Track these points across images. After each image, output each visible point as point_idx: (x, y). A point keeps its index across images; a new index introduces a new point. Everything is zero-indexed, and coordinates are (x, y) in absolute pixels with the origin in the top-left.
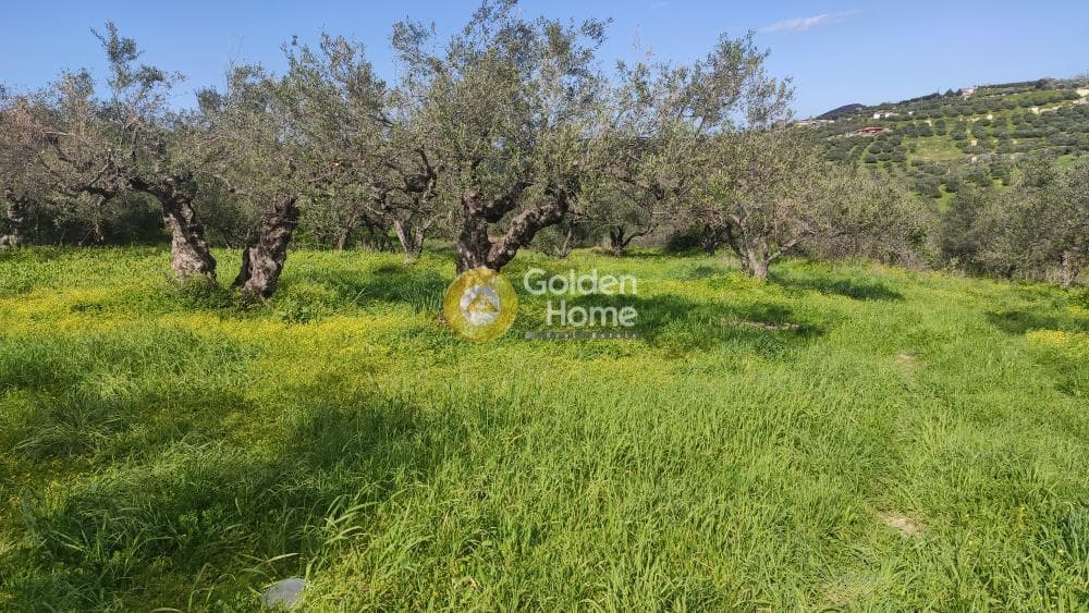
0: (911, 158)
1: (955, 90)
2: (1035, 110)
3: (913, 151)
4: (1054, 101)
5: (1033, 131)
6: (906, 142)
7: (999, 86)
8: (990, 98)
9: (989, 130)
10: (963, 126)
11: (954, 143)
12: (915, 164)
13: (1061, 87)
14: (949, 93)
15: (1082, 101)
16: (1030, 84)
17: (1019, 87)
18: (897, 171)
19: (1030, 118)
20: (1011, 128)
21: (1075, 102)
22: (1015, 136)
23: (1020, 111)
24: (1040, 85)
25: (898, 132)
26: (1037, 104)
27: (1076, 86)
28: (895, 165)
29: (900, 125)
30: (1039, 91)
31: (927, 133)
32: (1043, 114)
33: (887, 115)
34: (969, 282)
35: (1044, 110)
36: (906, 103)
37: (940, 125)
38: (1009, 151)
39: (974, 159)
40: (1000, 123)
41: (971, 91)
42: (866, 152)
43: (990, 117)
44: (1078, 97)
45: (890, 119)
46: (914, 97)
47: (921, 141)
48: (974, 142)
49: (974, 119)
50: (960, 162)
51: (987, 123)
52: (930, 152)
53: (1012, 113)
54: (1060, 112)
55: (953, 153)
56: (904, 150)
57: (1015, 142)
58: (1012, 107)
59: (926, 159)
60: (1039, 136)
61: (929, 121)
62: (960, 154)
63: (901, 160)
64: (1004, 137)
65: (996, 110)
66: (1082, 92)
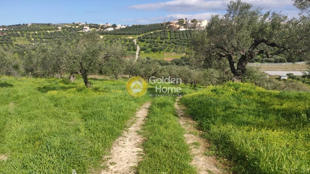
0: (15, 43)
1: (25, 24)
3: (15, 41)
4: (53, 29)
5: (49, 37)
6: (12, 38)
7: (38, 24)
8: (35, 27)
9: (37, 36)
10: (29, 34)
11: (27, 39)
12: (16, 45)
13: (54, 26)
14: (24, 24)
15: (60, 30)
16: (46, 24)
17: (43, 25)
18: (11, 47)
19: (47, 33)
20: (42, 36)
21: (58, 30)
22: (44, 38)
23: (44, 31)
24: (49, 25)
25: (9, 35)
26: (48, 30)
27: (58, 26)
28: (9, 45)
29: (10, 33)
30: (49, 27)
31: (18, 36)
32: (51, 33)
33: (5, 29)
34: (34, 79)
35: (50, 32)
36: (11, 26)
37: (22, 34)
38: (43, 42)
39: (34, 44)
40: (39, 34)
41: (30, 25)
43: (36, 32)
44: (58, 29)
45: (6, 31)
46: (13, 25)
47: (17, 38)
48: (33, 39)
49: (32, 33)
50: (30, 45)
51: (36, 34)
52: (20, 41)
53: (42, 32)
54: (55, 32)
55: (27, 42)
56: (12, 40)
57: (44, 40)
58: (42, 30)
59: (19, 43)
61: (19, 32)
62: (29, 42)
63: (12, 44)
64: (41, 38)
65: (38, 31)
66: (60, 28)
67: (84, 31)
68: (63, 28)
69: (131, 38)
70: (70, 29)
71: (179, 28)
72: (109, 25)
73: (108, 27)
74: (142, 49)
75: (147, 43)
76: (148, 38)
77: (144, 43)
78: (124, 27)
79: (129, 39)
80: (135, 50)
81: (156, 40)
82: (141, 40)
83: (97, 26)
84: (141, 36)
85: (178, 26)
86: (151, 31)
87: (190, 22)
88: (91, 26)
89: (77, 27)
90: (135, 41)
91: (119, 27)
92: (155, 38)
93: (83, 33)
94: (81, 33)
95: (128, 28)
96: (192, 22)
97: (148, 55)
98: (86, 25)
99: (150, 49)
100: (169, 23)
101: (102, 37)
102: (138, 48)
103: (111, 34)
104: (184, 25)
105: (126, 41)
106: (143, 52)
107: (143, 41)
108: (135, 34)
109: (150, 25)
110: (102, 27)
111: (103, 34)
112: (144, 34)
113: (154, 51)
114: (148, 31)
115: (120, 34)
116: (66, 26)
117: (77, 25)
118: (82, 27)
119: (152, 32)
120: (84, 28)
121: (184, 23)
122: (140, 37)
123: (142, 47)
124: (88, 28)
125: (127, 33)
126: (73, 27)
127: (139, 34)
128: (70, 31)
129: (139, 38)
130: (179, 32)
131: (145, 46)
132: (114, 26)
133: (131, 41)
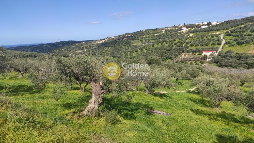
0: (132, 45)
1: (141, 30)
2: (155, 34)
3: (133, 43)
4: (159, 33)
5: (155, 39)
6: (131, 41)
7: (149, 30)
8: (148, 32)
9: (147, 39)
10: (142, 38)
11: (140, 41)
12: (133, 46)
13: (160, 30)
14: (141, 31)
15: (163, 33)
16: (154, 29)
18: (130, 47)
19: (154, 36)
20: (151, 38)
21: (162, 33)
22: (151, 40)
23: (152, 35)
24: (156, 29)
26: (156, 33)
27: (162, 30)
28: (129, 46)
29: (131, 38)
30: (156, 31)
31: (135, 40)
32: (157, 35)
35: (157, 34)
36: (132, 33)
37: (138, 38)
38: (150, 43)
39: (144, 45)
40: (149, 37)
41: (144, 31)
42: (124, 44)
43: (147, 36)
44: (163, 32)
45: (129, 36)
46: (134, 32)
47: (134, 41)
48: (144, 41)
49: (144, 37)
50: (141, 45)
51: (146, 37)
52: (137, 43)
54: (160, 35)
55: (140, 44)
56: (131, 43)
57: (151, 41)
58: (151, 34)
59: (135, 45)
60: (156, 40)
61: (136, 37)
63: (130, 45)
64: (149, 40)
65: (148, 35)
66: (163, 31)
67: (181, 31)
68: (166, 31)
69: (218, 33)
70: (171, 31)
72: (205, 23)
73: (203, 25)
74: (226, 43)
75: (234, 36)
76: (236, 32)
77: (230, 37)
78: (218, 23)
80: (219, 44)
81: (245, 33)
82: (227, 34)
83: (193, 26)
84: (229, 30)
86: (242, 24)
88: (188, 27)
89: (176, 29)
90: (222, 36)
91: (213, 23)
93: (180, 33)
98: (185, 26)
99: (235, 43)
102: (224, 42)
103: (203, 32)
105: (212, 36)
106: (227, 45)
107: (230, 35)
108: (223, 29)
109: (242, 19)
110: (198, 26)
112: (233, 28)
113: (239, 44)
114: (238, 25)
116: (168, 29)
117: (177, 27)
118: (180, 28)
119: (243, 26)
120: (182, 28)
122: (228, 32)
123: (227, 41)
124: (185, 28)
125: (215, 29)
126: (174, 29)
127: (228, 29)
128: (171, 33)
131: (230, 39)
132: (209, 24)
133: (217, 36)
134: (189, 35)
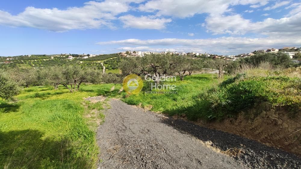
0: (20, 68)
1: (26, 55)
2: (44, 60)
6: (18, 65)
7: (36, 55)
8: (33, 58)
10: (30, 62)
11: (29, 65)
13: (48, 56)
15: (52, 59)
16: (42, 55)
17: (40, 56)
19: (44, 61)
20: (40, 63)
22: (42, 64)
23: (41, 60)
24: (44, 55)
25: (15, 63)
29: (15, 61)
30: (44, 57)
31: (22, 63)
33: (11, 59)
35: (46, 60)
36: (15, 57)
37: (25, 62)
38: (41, 67)
39: (34, 68)
40: (38, 62)
41: (30, 56)
43: (36, 61)
45: (12, 60)
46: (17, 56)
47: (21, 65)
48: (34, 65)
49: (33, 61)
51: (35, 62)
52: (24, 67)
53: (40, 60)
54: (49, 60)
55: (29, 67)
57: (42, 65)
58: (40, 59)
60: (46, 64)
61: (22, 61)
62: (31, 67)
64: (40, 64)
65: (37, 59)
66: (51, 57)
67: (69, 59)
68: (55, 58)
69: (99, 62)
70: (60, 58)
71: (126, 56)
72: (85, 54)
73: (85, 56)
74: (106, 68)
75: (109, 64)
76: (110, 62)
77: (107, 65)
78: (95, 56)
79: (99, 63)
80: (102, 69)
81: (114, 63)
82: (105, 63)
83: (77, 56)
84: (105, 61)
85: (126, 55)
86: (111, 58)
87: (132, 52)
88: (73, 56)
90: (102, 64)
91: (91, 56)
92: (114, 62)
93: (68, 60)
94: (67, 60)
95: (97, 57)
96: (133, 52)
97: (110, 71)
98: (70, 55)
99: (111, 68)
100: (121, 53)
101: (81, 62)
102: (104, 68)
103: (87, 60)
104: (129, 54)
105: (96, 64)
106: (107, 70)
109: (110, 55)
110: (81, 56)
111: (82, 60)
112: (107, 60)
113: (113, 69)
114: (109, 58)
115: (93, 60)
116: (57, 56)
117: (64, 55)
118: (67, 57)
119: (111, 59)
120: (69, 57)
121: (129, 53)
123: (107, 67)
124: (72, 57)
125: (97, 59)
126: (62, 57)
127: (104, 60)
128: (59, 59)
129: (104, 62)
130: (127, 58)
131: (108, 66)
132: (88, 55)
133: (99, 64)
134: (79, 62)
